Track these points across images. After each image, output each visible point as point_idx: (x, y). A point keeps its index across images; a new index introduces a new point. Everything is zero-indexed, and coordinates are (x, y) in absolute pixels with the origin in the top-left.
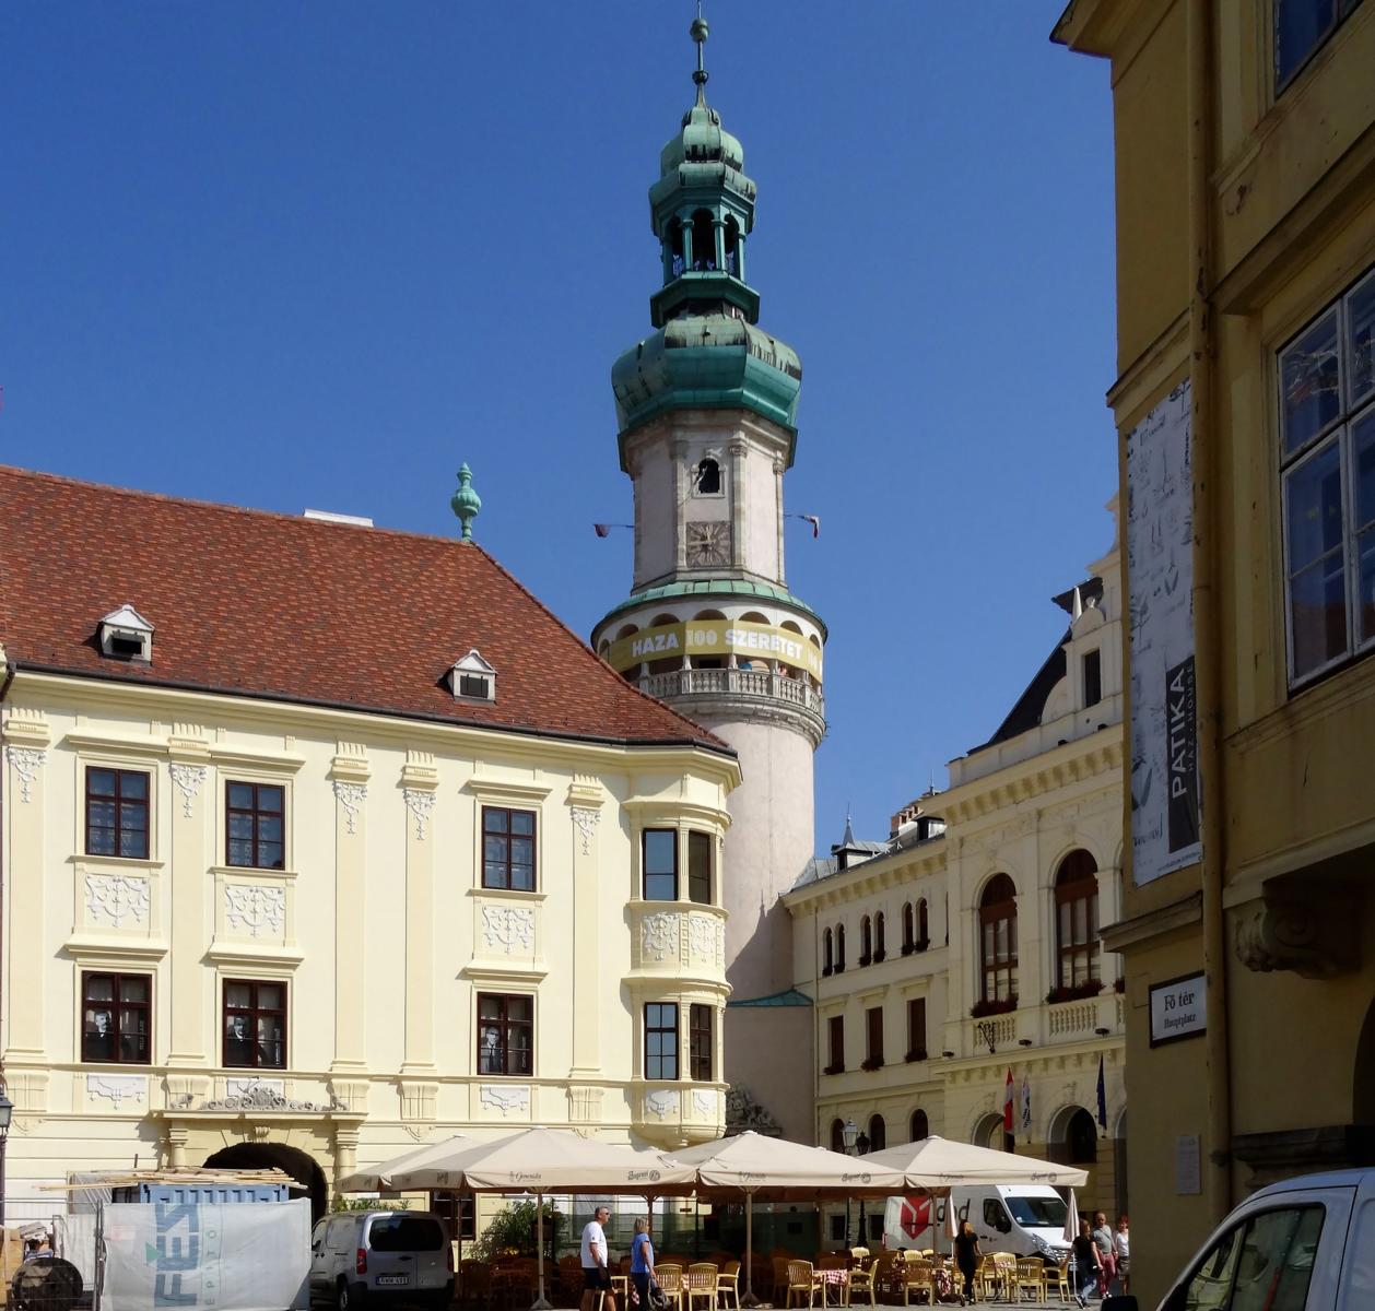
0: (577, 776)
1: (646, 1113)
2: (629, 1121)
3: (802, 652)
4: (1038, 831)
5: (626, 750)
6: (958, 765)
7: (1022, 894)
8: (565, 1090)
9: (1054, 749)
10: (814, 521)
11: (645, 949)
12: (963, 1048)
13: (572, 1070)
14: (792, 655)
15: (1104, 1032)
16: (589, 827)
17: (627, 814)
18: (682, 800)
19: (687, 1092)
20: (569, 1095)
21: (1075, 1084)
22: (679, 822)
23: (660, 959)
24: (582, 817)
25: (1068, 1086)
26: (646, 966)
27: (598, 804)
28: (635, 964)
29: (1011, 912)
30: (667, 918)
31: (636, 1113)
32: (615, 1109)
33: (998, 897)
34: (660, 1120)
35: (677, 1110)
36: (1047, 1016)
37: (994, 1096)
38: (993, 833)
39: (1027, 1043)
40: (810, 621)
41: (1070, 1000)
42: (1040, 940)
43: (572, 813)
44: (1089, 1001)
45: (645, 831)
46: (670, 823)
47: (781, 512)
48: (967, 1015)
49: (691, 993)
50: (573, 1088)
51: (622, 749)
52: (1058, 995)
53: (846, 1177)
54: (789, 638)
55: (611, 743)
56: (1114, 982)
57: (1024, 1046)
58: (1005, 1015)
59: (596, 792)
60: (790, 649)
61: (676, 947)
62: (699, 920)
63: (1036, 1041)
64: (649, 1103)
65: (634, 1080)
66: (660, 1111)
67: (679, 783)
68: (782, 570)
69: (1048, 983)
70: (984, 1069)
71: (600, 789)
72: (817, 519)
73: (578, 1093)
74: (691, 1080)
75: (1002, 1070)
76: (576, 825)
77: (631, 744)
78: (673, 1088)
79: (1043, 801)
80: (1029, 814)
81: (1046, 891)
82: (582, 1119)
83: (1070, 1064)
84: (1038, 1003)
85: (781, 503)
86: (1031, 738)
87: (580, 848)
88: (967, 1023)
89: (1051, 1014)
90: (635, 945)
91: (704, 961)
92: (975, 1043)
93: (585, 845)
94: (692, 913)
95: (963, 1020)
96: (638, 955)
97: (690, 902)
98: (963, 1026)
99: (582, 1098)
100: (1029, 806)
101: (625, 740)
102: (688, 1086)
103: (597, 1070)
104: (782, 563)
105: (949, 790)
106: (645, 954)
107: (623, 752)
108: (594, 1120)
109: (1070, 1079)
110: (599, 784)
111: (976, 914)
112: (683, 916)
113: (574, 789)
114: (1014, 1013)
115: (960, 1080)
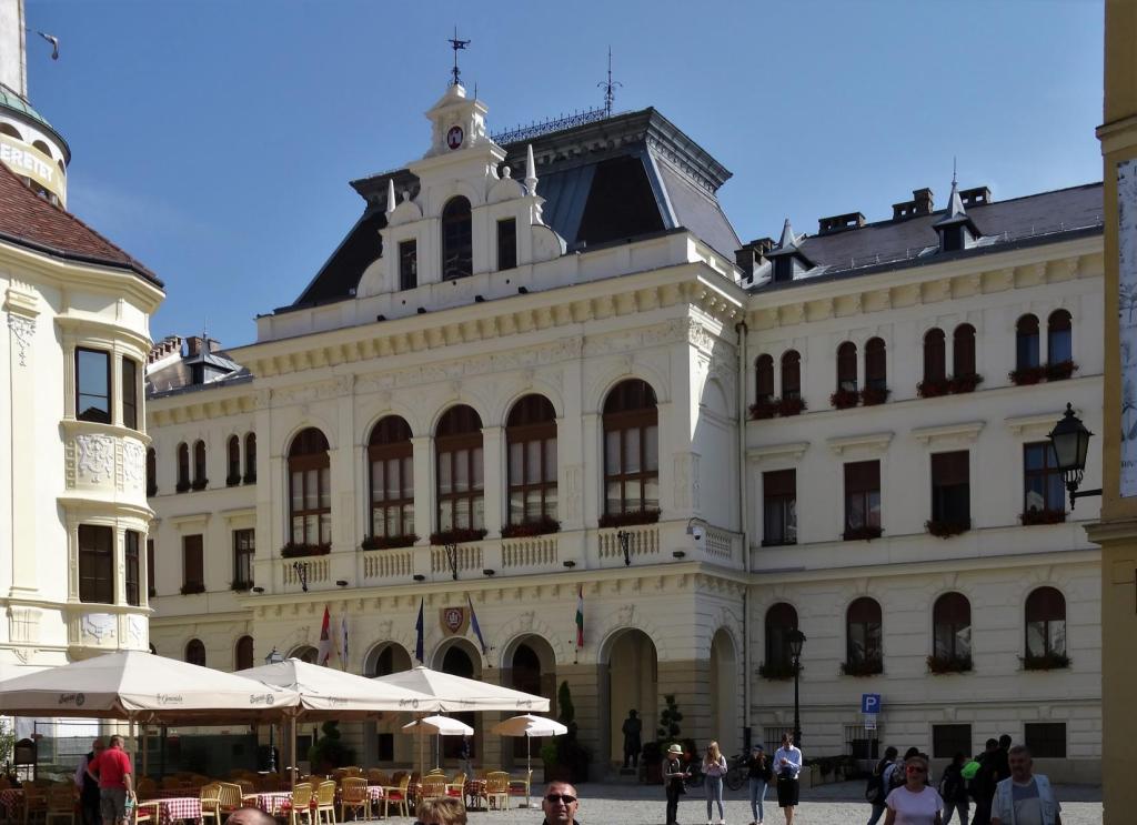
0: (13, 281)
1: (84, 635)
2: (65, 644)
3: (52, 175)
4: (354, 394)
5: (64, 262)
6: (267, 321)
7: (337, 448)
8: (5, 609)
9: (372, 323)
10: (53, 42)
11: (80, 470)
12: (274, 586)
13: (12, 588)
14: (44, 176)
15: (419, 578)
16: (25, 337)
17: (62, 328)
18: (119, 323)
19: (123, 616)
20: (9, 614)
21: (391, 622)
22: (114, 345)
23: (97, 482)
24: (19, 325)
25: (386, 623)
26: (83, 488)
27: (34, 314)
28: (70, 484)
29: (323, 464)
30: (102, 441)
31: (71, 635)
32: (52, 629)
33: (309, 450)
34: (99, 643)
35: (115, 634)
36: (362, 561)
37: (308, 631)
38: (306, 389)
39: (343, 584)
40: (58, 145)
41: (386, 548)
42: (355, 492)
43: (10, 320)
44: (405, 551)
45: (78, 349)
46: (105, 344)
47: (23, 24)
48: (278, 553)
49: (126, 519)
50: (14, 608)
51: (61, 261)
52: (371, 543)
53: (403, 702)
54: (41, 159)
55: (51, 253)
56: (429, 535)
57: (340, 587)
58: (320, 557)
59: (32, 301)
60: (42, 170)
61: (111, 470)
62: (133, 446)
63: (352, 583)
64: (86, 626)
65: (71, 602)
66: (98, 635)
67: (114, 305)
68: (25, 86)
69: (362, 532)
70: (297, 606)
71: (36, 299)
72: (55, 40)
73: (19, 613)
74: (126, 605)
75: (317, 608)
76: (13, 333)
77: (68, 257)
78: (111, 612)
79: (359, 367)
80: (345, 377)
81: (361, 449)
82: (22, 640)
83: (386, 606)
84: (353, 548)
85: (23, 15)
86: (344, 309)
87: (17, 360)
88: (275, 562)
89: (366, 559)
90: (69, 463)
91: (135, 487)
92: (285, 582)
93: (22, 355)
94: (127, 439)
95: (273, 559)
96: (73, 474)
97: (124, 427)
98: (273, 565)
99: (22, 619)
100: (345, 370)
101: (63, 252)
102: (124, 611)
103: (35, 590)
104: (24, 78)
105: (256, 344)
106: (81, 475)
107: (61, 265)
108: (33, 641)
109: (387, 618)
110: (36, 293)
111: (285, 461)
112: (117, 441)
113: (11, 294)
114: (327, 557)
115: (271, 614)
